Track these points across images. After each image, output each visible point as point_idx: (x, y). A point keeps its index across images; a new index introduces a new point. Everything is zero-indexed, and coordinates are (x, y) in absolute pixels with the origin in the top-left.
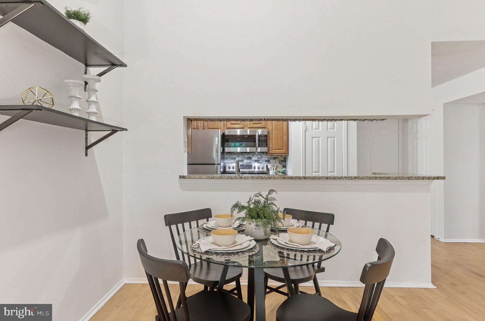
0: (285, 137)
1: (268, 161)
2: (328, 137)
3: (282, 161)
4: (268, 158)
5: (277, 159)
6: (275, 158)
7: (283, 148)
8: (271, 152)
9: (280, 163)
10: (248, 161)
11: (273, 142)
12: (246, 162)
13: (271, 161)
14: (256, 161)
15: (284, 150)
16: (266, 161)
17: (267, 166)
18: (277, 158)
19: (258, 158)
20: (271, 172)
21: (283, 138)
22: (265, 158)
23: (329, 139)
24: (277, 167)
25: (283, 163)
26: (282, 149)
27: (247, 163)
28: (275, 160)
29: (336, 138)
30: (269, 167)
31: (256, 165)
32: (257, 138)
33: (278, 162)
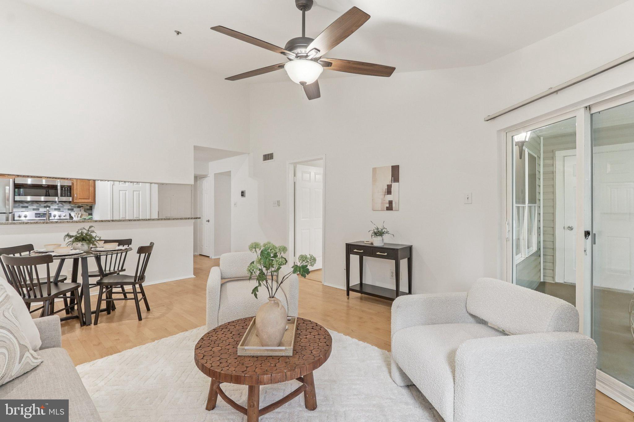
0: (91, 189)
1: (72, 210)
2: (133, 191)
3: (88, 209)
4: (72, 207)
5: (81, 208)
6: (79, 207)
7: (89, 197)
8: (75, 201)
9: (85, 211)
10: (45, 210)
11: (77, 192)
12: (42, 210)
13: (75, 209)
14: (55, 209)
15: (90, 200)
16: (69, 209)
17: (70, 215)
18: (82, 207)
19: (58, 206)
20: (75, 219)
21: (89, 190)
22: (67, 206)
23: (135, 193)
24: (82, 215)
25: (90, 212)
26: (88, 199)
27: (44, 211)
28: (79, 209)
29: (140, 192)
30: (73, 214)
31: (54, 213)
32: (59, 188)
33: (83, 210)
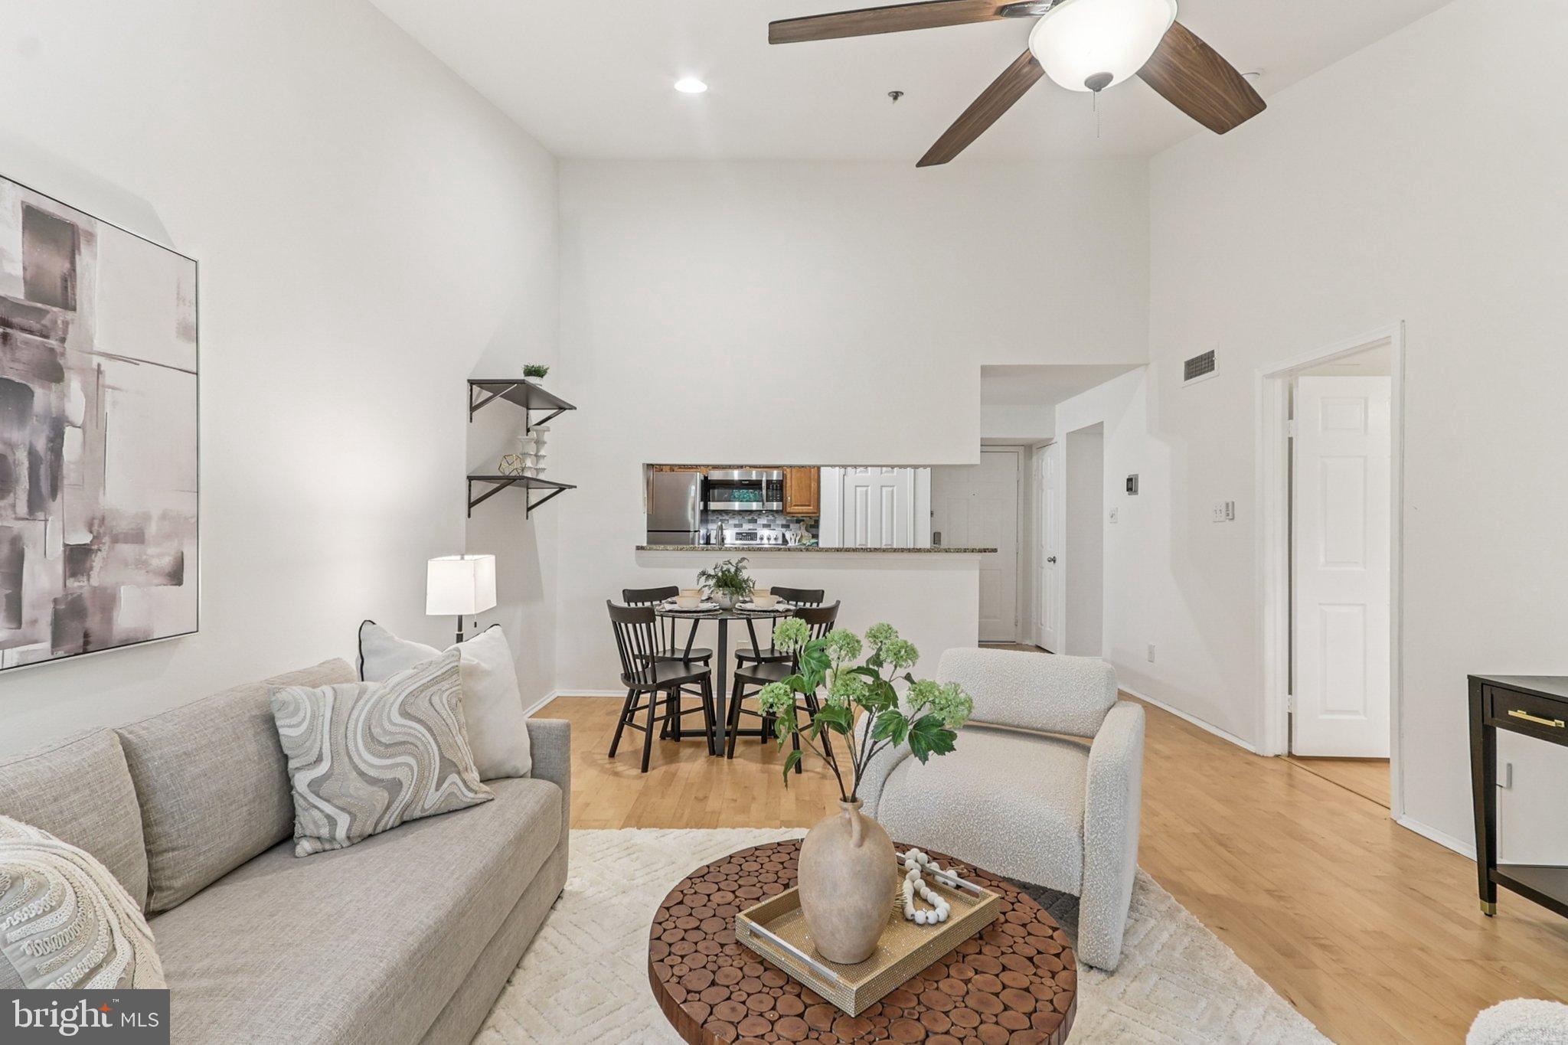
0: (814, 485)
1: (787, 526)
2: (882, 486)
3: (812, 526)
4: (787, 521)
5: (802, 523)
6: (798, 521)
7: (810, 502)
8: (788, 510)
9: (807, 530)
10: (751, 526)
11: (792, 492)
12: (747, 527)
13: (792, 526)
14: (765, 526)
15: (811, 508)
16: (783, 526)
17: (784, 536)
18: (803, 521)
19: (768, 520)
20: (791, 544)
21: (810, 487)
22: (781, 521)
23: (884, 489)
24: (802, 536)
25: (814, 530)
26: (809, 506)
27: (749, 530)
28: (798, 525)
29: (895, 488)
30: (788, 536)
31: (765, 533)
32: (764, 485)
33: (803, 528)
